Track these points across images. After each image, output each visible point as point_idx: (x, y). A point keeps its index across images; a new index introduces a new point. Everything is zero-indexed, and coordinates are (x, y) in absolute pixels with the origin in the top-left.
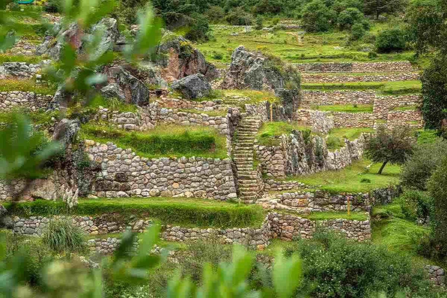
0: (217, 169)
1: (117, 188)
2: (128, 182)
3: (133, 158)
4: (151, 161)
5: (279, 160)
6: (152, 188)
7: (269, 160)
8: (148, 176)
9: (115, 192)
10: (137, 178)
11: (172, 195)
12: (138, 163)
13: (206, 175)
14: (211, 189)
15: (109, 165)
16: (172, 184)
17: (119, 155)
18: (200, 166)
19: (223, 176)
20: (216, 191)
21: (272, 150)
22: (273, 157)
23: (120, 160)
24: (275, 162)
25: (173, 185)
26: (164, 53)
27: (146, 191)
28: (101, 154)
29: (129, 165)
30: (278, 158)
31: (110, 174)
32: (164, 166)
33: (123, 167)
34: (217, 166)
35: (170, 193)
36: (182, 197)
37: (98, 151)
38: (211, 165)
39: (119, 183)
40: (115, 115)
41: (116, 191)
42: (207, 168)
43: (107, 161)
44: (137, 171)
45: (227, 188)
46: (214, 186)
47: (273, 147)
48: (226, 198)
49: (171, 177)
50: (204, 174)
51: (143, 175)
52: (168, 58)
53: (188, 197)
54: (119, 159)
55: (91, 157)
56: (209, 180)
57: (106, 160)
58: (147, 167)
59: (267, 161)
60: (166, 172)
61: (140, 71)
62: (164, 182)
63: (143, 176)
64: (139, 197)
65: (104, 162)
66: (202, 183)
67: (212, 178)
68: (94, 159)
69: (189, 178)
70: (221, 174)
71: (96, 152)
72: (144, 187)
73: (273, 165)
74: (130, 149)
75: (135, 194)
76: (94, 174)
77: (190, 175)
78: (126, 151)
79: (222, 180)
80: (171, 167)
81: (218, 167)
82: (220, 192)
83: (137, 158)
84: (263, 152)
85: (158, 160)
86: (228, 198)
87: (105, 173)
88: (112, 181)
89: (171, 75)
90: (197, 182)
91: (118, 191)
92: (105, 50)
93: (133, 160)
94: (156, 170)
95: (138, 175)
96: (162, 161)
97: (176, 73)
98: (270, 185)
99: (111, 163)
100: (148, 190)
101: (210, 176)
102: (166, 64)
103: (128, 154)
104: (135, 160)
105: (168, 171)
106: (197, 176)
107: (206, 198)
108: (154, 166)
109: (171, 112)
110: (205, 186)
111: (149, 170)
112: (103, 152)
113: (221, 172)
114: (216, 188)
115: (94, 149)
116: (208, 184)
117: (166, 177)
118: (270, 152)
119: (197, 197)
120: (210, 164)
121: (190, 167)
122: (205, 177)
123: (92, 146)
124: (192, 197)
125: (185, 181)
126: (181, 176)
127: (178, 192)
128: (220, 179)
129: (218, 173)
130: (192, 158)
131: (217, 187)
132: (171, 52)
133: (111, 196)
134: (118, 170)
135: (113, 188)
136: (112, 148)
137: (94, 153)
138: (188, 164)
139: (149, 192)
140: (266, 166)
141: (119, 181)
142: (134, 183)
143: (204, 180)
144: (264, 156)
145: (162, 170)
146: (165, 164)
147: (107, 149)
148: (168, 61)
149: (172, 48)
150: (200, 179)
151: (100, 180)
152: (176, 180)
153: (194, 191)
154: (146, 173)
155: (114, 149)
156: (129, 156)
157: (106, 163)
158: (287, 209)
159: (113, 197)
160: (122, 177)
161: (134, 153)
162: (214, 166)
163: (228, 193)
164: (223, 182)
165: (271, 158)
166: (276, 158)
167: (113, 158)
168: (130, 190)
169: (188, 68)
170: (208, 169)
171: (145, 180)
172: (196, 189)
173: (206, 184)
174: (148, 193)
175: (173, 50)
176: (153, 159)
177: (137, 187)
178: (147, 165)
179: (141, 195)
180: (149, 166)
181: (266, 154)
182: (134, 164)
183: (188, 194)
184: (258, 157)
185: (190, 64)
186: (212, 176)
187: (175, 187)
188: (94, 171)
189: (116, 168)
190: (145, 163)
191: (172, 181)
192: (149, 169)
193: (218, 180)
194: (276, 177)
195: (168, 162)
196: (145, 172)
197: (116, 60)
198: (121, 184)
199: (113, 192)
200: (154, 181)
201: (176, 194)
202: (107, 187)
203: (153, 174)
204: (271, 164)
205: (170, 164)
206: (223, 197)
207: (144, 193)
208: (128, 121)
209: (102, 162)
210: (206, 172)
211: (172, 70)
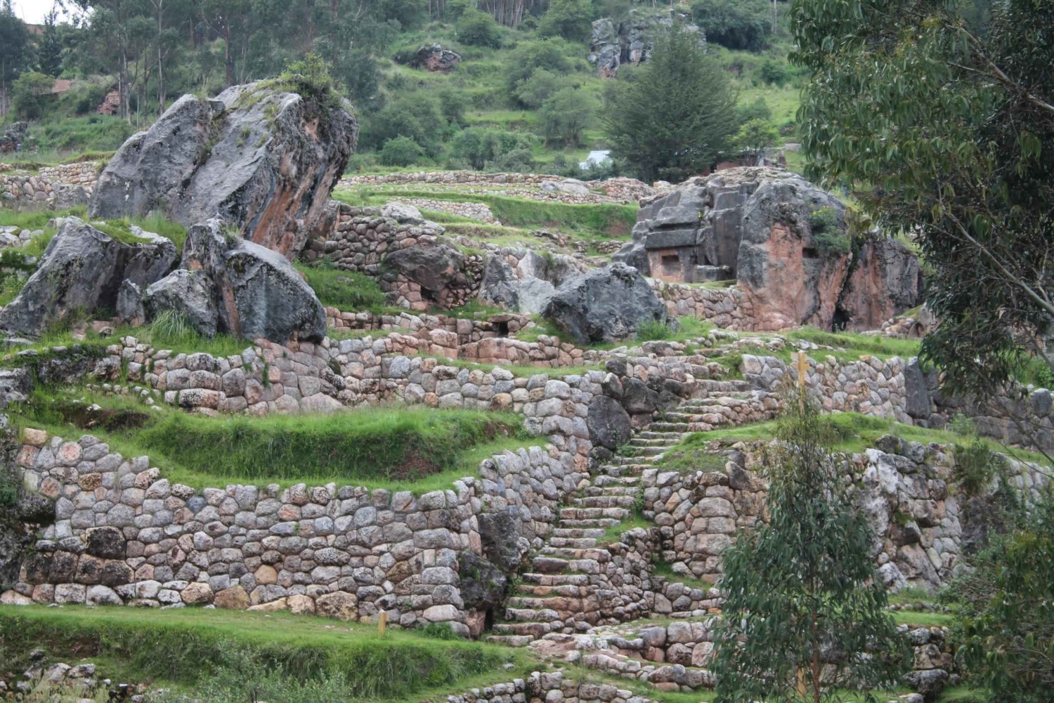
0: (399, 527)
1: (89, 577)
2: (126, 558)
3: (150, 484)
4: (201, 495)
5: (712, 520)
6: (195, 579)
7: (682, 519)
8: (185, 541)
9: (82, 587)
10: (153, 547)
11: (250, 604)
12: (161, 501)
13: (363, 545)
14: (372, 588)
15: (79, 506)
16: (256, 567)
17: (109, 477)
18: (347, 514)
19: (416, 550)
20: (387, 597)
21: (693, 485)
22: (694, 508)
23: (111, 492)
24: (699, 524)
25: (257, 575)
26: (754, 242)
27: (173, 588)
28: (61, 471)
29: (135, 506)
30: (711, 512)
31: (77, 531)
32: (237, 512)
33: (119, 512)
34: (402, 515)
35: (243, 596)
36: (279, 611)
37: (52, 461)
38: (381, 514)
39: (99, 561)
40: (162, 361)
41: (87, 585)
42: (369, 520)
43: (74, 494)
44: (156, 526)
45: (426, 587)
46: (383, 580)
47: (699, 473)
48: (416, 622)
49: (254, 547)
50: (357, 542)
51: (170, 537)
52: (764, 256)
53: (295, 609)
54: (109, 488)
55: (32, 480)
56: (370, 560)
57: (70, 489)
58: (188, 514)
59: (676, 522)
60: (242, 531)
61: (451, 262)
62: (231, 562)
63: (171, 540)
64: (147, 605)
65: (67, 497)
66: (346, 569)
67: (382, 553)
68: (39, 485)
69: (307, 550)
70: (409, 542)
71: (46, 465)
72: (170, 575)
73: (695, 534)
74: (144, 458)
75: (140, 597)
76: (30, 532)
77: (312, 541)
78: (131, 463)
79: (412, 561)
80: (259, 516)
81: (404, 520)
82: (401, 599)
83: (163, 485)
84: (666, 490)
85: (221, 494)
86: (425, 622)
87: (62, 529)
88: (79, 554)
89: (775, 310)
90: (331, 564)
91: (92, 584)
92: (238, 185)
93: (149, 491)
94: (210, 524)
95: (156, 537)
96: (233, 495)
97: (792, 302)
98: (671, 600)
99: (85, 498)
100: (179, 584)
101: (377, 549)
102: (760, 277)
103: (136, 473)
104: (154, 492)
105: (248, 529)
106: (333, 546)
107: (353, 616)
108: (209, 512)
109: (419, 367)
110: (356, 580)
111: (190, 525)
112: (66, 466)
113: (410, 537)
114: (388, 585)
115: (44, 457)
116: (365, 573)
117: (240, 547)
118: (688, 492)
119: (324, 613)
120: (381, 509)
121: (313, 516)
122: (358, 549)
123: (39, 447)
124: (307, 612)
125: (295, 560)
126: (285, 543)
127: (270, 596)
128: (407, 559)
129: (402, 537)
130: (326, 491)
131: (395, 582)
132: (776, 239)
133: (68, 599)
134: (103, 520)
135: (77, 577)
136: (92, 454)
137: (40, 469)
138: (311, 507)
139: (179, 591)
140: (672, 539)
141: (98, 555)
142: (143, 563)
143: (355, 560)
144: (669, 506)
145: (229, 524)
146: (242, 508)
147: (77, 456)
148: (765, 265)
149: (778, 225)
150: (344, 556)
151: (44, 550)
152: (268, 556)
153: (319, 593)
154: (181, 534)
155: (100, 457)
156: (141, 478)
157: (71, 499)
158: (615, 667)
159: (74, 603)
160: (109, 540)
161: (154, 471)
162: (389, 514)
163: (424, 606)
164: (414, 569)
165: (688, 510)
166: (704, 514)
167: (93, 484)
168: (128, 582)
169: (850, 291)
170: (372, 524)
171: (175, 554)
172: (326, 588)
173: (358, 572)
174: (175, 593)
175: (780, 231)
176: (207, 490)
177: (151, 574)
178: (187, 506)
179: (155, 598)
180: (192, 510)
181: (675, 498)
182: (148, 504)
183: (299, 601)
184: (652, 509)
185: (856, 277)
186: (383, 547)
187: (263, 580)
188: (29, 520)
189: (98, 515)
190: (181, 503)
191: (255, 561)
192: (191, 520)
193: (398, 560)
194: (699, 576)
195: (251, 499)
196: (178, 529)
197: (384, 231)
198: (102, 564)
199: (76, 586)
200: (203, 559)
201: (262, 602)
202: (61, 572)
203: (201, 535)
204: (688, 533)
205: (255, 505)
206: (409, 618)
207: (165, 596)
208: (192, 379)
209: (60, 496)
210: (364, 535)
211: (778, 293)
